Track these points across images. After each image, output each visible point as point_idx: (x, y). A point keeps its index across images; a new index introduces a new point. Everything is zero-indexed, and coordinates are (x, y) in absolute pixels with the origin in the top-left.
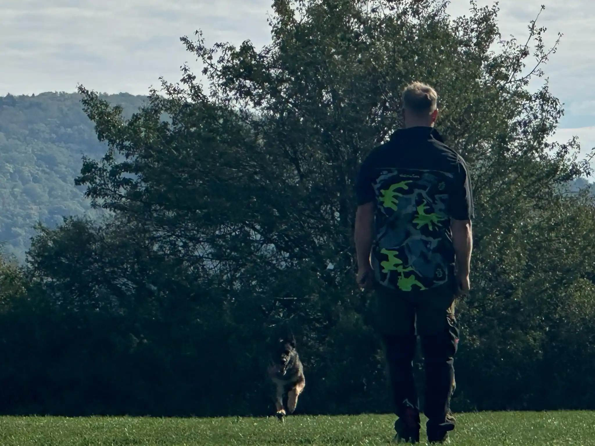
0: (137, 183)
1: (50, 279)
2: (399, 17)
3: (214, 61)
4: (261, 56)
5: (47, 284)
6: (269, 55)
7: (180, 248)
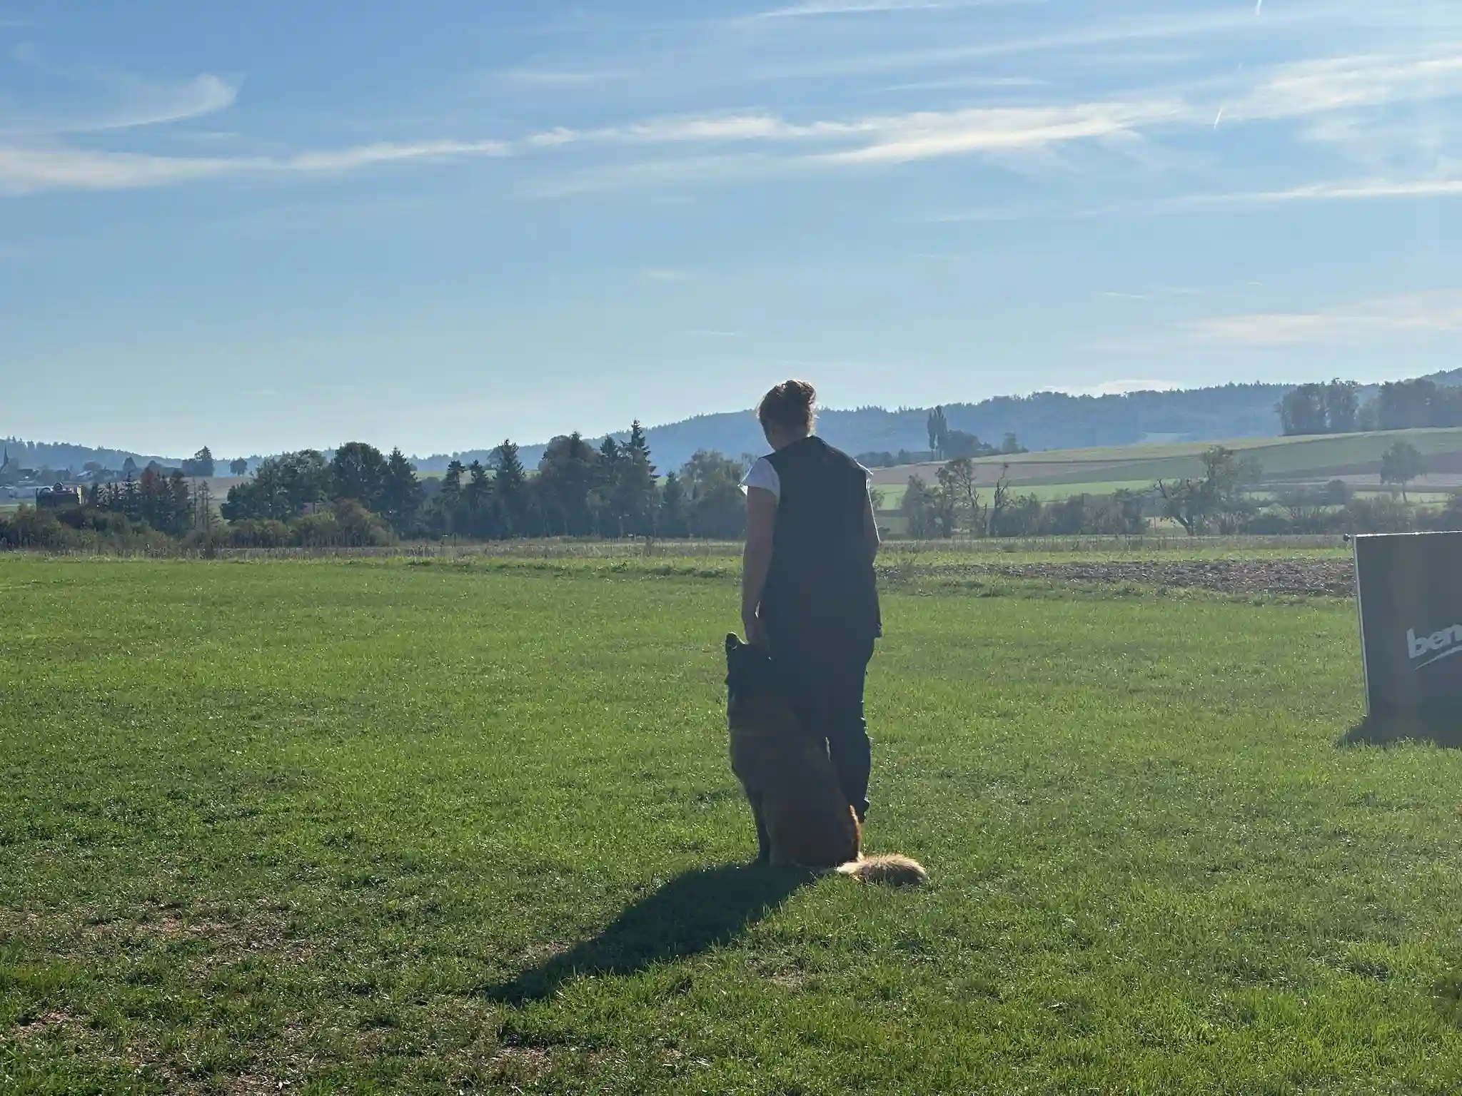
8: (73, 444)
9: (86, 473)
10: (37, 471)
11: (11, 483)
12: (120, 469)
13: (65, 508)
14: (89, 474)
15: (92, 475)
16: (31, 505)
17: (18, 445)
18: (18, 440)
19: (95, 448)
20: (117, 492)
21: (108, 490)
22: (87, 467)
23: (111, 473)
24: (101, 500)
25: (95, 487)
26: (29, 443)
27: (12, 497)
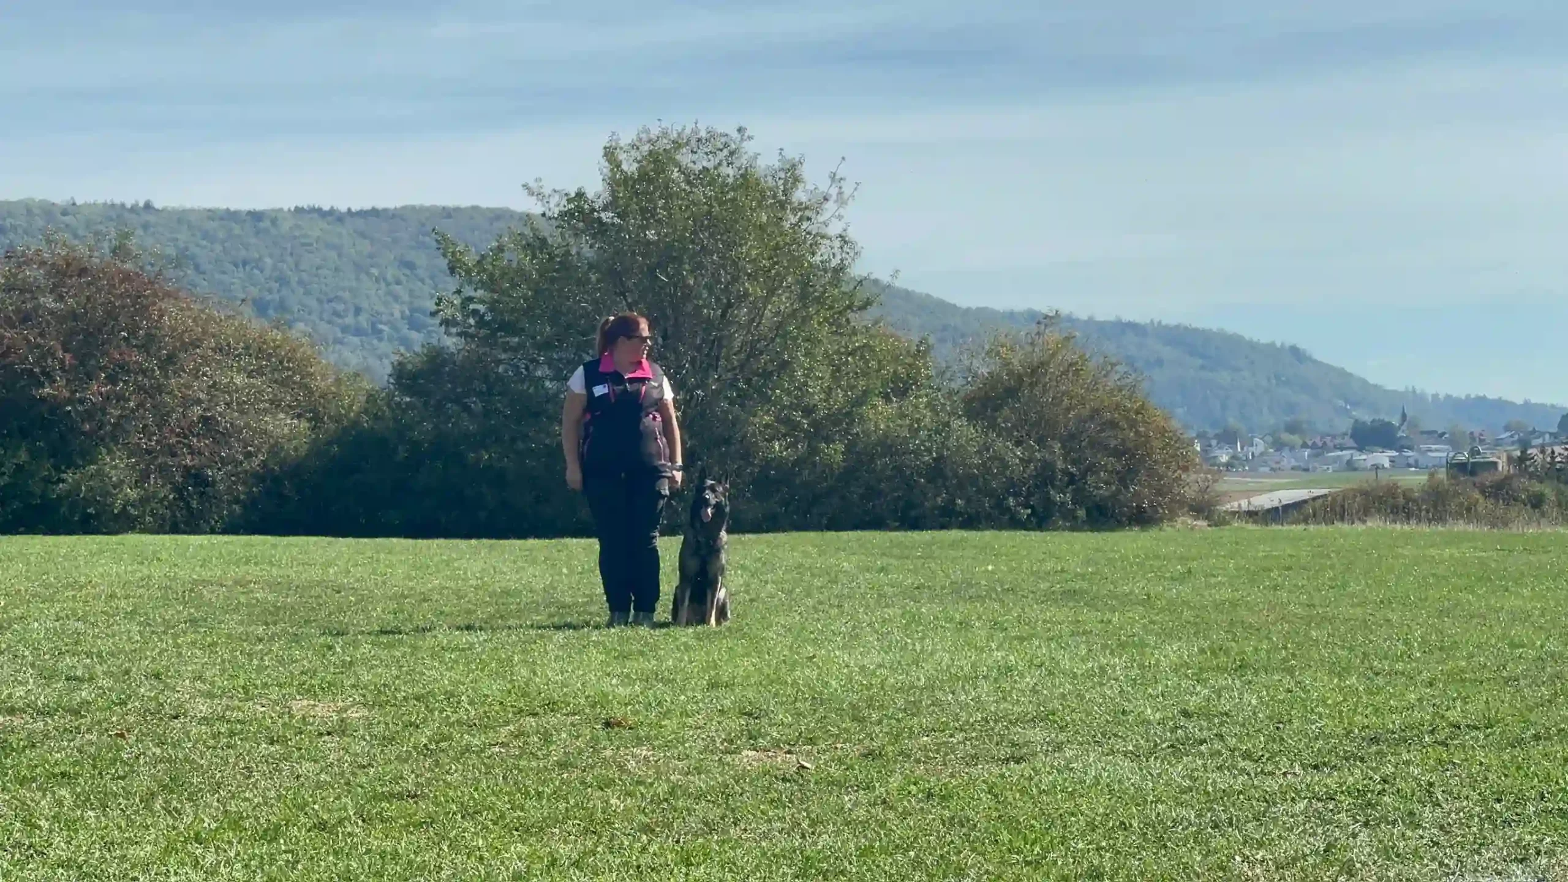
0: (484, 314)
1: (408, 399)
2: (716, 168)
3: (552, 205)
4: (592, 202)
5: (406, 403)
6: (600, 201)
7: (523, 370)
8: (1492, 395)
9: (1508, 434)
10: (1444, 433)
11: (1410, 448)
12: (1554, 430)
13: (1487, 478)
14: (1512, 436)
15: (1516, 437)
16: (1442, 474)
17: (1417, 397)
18: (1418, 392)
19: (1519, 401)
20: (1553, 458)
21: (1541, 456)
22: (1507, 428)
23: (1542, 434)
24: (1532, 469)
25: (1523, 452)
26: (1433, 396)
27: (1410, 466)
